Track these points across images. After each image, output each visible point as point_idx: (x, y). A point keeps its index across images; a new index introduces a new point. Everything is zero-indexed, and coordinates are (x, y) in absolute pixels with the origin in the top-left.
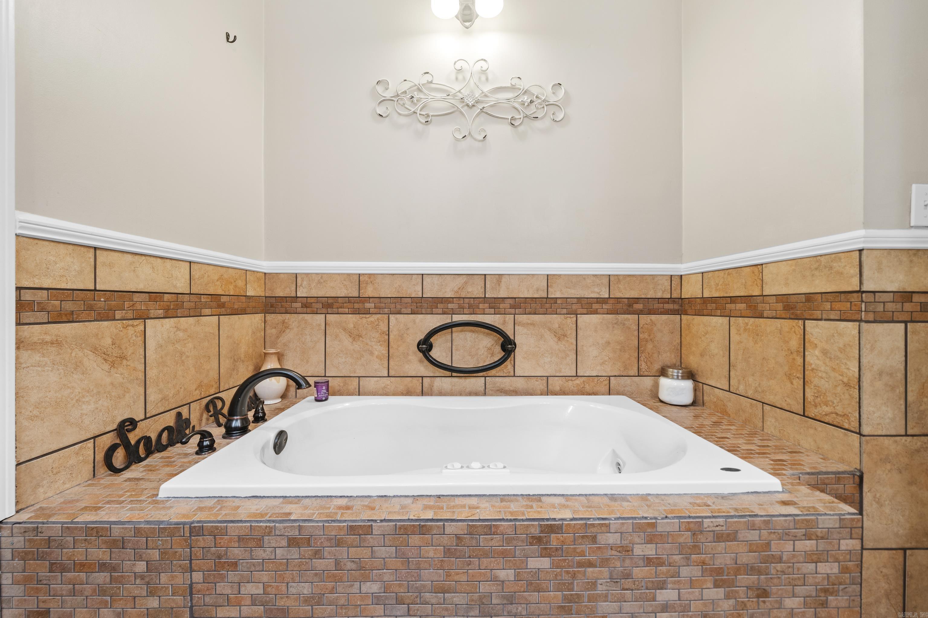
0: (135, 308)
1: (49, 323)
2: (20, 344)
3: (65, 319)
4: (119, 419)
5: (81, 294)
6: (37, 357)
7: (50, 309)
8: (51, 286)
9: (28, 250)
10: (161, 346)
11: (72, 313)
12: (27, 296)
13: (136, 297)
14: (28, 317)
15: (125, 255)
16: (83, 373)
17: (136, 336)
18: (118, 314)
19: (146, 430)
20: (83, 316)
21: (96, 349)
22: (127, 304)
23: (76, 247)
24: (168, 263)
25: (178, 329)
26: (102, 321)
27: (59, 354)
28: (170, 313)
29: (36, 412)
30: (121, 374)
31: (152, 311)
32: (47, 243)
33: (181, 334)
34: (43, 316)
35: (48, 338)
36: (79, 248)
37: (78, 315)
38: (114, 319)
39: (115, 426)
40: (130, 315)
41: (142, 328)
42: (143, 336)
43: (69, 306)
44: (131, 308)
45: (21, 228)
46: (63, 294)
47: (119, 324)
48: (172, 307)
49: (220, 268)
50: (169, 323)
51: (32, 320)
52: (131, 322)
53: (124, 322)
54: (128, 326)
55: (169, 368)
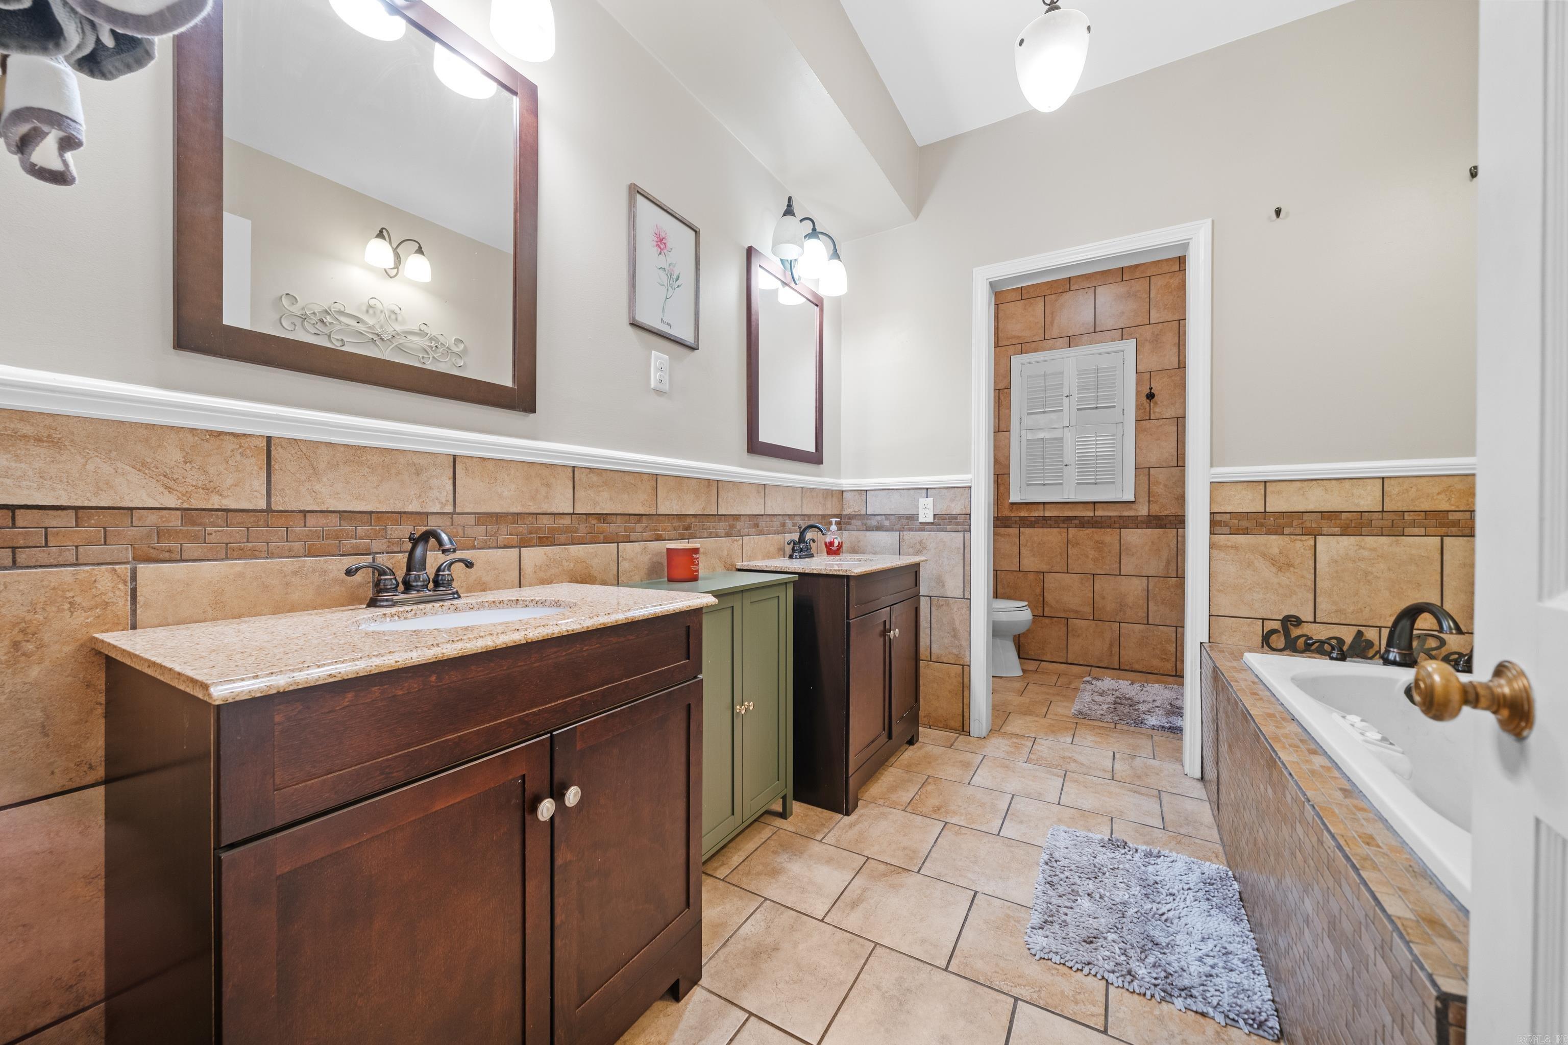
0: (1304, 526)
1: (1230, 534)
2: (1211, 546)
3: (1241, 532)
4: (1286, 613)
5: (1254, 515)
6: (1222, 555)
7: (1231, 525)
8: (1231, 511)
9: (1218, 490)
10: (1337, 561)
11: (1247, 528)
12: (1217, 517)
13: (1306, 517)
14: (1217, 530)
15: (1294, 483)
16: (1254, 571)
17: (1304, 549)
18: (1287, 530)
19: (1315, 632)
20: (1255, 531)
21: (1265, 555)
22: (1295, 523)
23: (1250, 483)
24: (1347, 484)
25: (1361, 547)
26: (1271, 535)
27: (1237, 555)
28: (1350, 531)
29: (1221, 588)
30: (1289, 578)
31: (1325, 529)
32: (1229, 484)
33: (1366, 553)
34: (1227, 530)
35: (1229, 544)
36: (1252, 483)
37: (1252, 530)
38: (1283, 534)
39: (1281, 618)
40: (1299, 531)
41: (1312, 543)
42: (1313, 550)
43: (1244, 524)
44: (1300, 526)
45: (1213, 478)
46: (1240, 516)
47: (1287, 538)
48: (1353, 525)
49: (1445, 477)
50: (1346, 541)
51: (1220, 532)
52: (1299, 537)
53: (1292, 536)
54: (1296, 540)
55: (1346, 585)
